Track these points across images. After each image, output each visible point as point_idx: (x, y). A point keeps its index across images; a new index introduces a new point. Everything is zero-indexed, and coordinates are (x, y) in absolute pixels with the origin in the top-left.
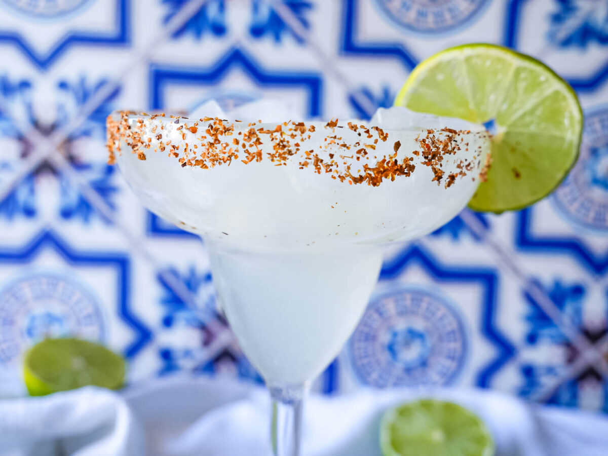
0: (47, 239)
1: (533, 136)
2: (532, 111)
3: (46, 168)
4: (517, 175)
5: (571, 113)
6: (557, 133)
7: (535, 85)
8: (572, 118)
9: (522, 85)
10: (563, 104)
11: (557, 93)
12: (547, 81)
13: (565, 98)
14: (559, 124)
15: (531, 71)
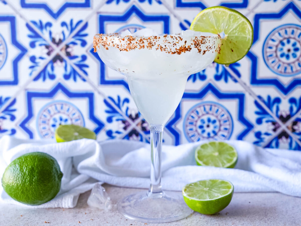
0: (60, 87)
1: (237, 37)
2: (236, 29)
3: (58, 58)
4: (232, 51)
5: (248, 28)
6: (244, 36)
7: (236, 20)
8: (249, 30)
9: (232, 20)
10: (246, 26)
11: (243, 22)
12: (240, 18)
13: (246, 24)
14: (244, 33)
15: (235, 15)
